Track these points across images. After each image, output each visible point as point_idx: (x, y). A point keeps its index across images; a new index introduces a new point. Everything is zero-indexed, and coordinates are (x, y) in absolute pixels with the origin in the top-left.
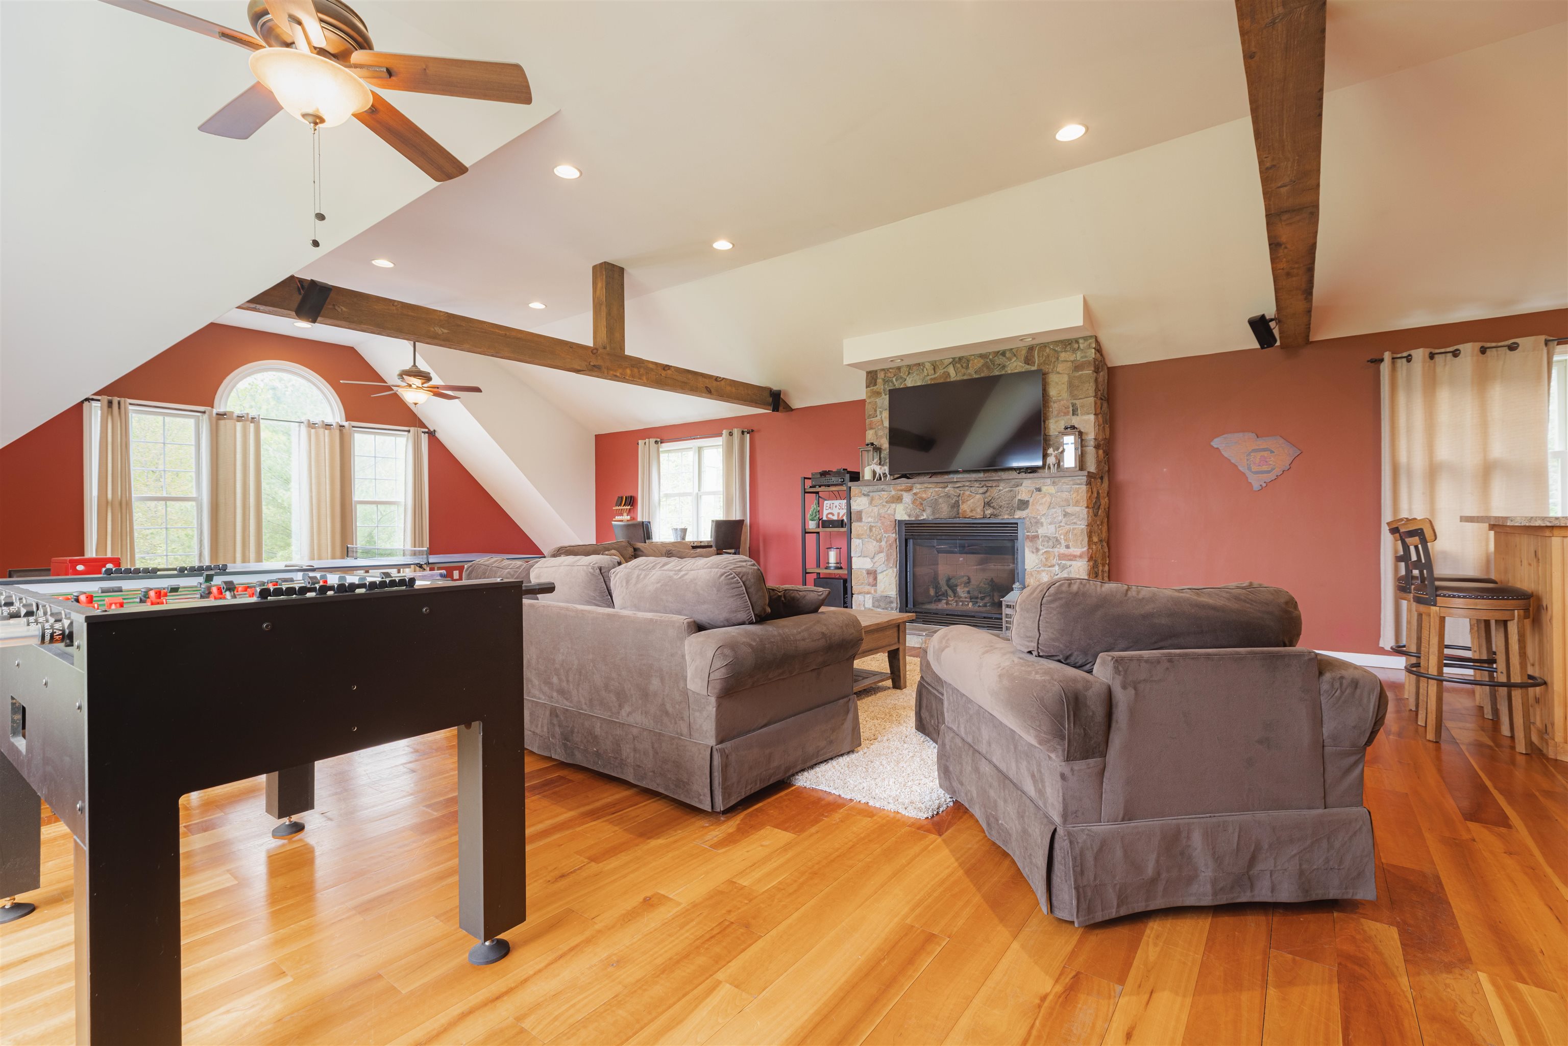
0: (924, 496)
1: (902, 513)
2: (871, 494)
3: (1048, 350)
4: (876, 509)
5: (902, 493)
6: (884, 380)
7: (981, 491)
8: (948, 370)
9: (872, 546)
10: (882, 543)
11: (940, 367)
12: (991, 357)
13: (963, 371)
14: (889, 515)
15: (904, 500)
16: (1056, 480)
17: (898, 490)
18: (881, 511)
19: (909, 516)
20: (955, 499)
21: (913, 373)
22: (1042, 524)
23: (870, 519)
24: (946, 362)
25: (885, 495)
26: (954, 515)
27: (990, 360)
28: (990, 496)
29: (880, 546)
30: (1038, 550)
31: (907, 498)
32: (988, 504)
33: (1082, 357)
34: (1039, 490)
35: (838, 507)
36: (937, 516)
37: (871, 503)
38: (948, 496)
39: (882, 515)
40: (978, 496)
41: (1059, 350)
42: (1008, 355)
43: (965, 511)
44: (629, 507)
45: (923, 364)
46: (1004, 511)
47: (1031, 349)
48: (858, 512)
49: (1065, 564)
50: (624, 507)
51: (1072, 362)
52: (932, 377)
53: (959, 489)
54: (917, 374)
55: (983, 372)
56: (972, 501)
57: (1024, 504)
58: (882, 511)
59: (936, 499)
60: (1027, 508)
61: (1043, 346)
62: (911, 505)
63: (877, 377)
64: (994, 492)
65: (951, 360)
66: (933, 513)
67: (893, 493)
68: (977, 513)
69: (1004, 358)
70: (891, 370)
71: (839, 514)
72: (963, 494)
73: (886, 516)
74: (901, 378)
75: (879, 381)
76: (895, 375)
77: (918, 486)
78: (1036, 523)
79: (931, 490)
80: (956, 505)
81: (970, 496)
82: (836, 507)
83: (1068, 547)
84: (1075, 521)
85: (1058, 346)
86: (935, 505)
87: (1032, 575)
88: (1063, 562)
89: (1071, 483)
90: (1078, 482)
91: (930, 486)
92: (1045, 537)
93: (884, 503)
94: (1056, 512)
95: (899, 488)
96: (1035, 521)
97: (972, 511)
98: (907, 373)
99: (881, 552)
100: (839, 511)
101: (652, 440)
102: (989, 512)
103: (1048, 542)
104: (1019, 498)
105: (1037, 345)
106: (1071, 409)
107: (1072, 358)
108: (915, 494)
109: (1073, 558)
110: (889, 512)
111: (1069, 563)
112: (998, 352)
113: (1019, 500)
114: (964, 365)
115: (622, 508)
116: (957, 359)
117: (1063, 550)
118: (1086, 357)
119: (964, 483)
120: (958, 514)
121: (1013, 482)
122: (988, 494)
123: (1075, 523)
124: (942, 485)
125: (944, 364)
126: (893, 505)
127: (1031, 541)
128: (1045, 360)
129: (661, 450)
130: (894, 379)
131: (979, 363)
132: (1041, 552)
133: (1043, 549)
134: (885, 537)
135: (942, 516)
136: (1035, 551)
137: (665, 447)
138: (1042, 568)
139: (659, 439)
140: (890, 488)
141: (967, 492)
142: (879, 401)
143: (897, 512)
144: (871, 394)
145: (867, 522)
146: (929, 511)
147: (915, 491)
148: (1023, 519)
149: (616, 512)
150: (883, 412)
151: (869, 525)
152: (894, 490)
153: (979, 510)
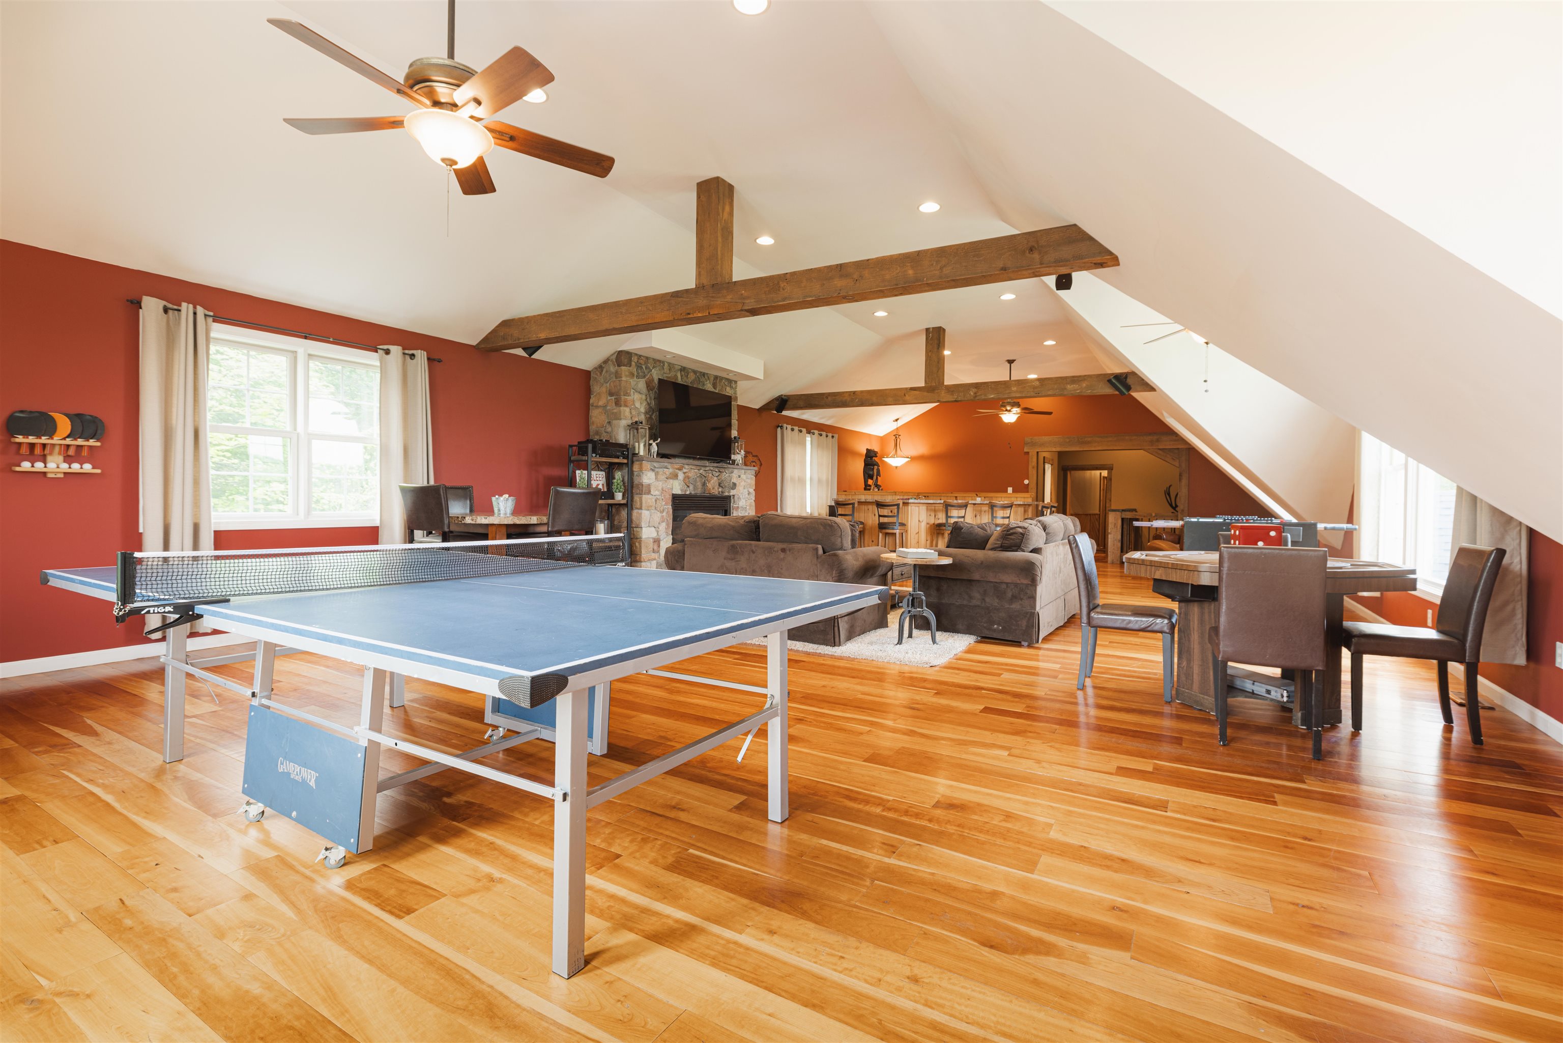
0: (689, 474)
1: (677, 488)
2: (657, 470)
4: (660, 484)
5: (678, 471)
6: (636, 365)
7: (717, 474)
9: (657, 516)
10: (664, 514)
14: (668, 489)
15: (677, 477)
16: (744, 471)
18: (663, 486)
19: (680, 490)
20: (704, 479)
22: (741, 499)
23: (656, 493)
25: (665, 470)
26: (703, 491)
28: (720, 478)
29: (663, 516)
31: (680, 475)
32: (719, 485)
34: (740, 477)
36: (696, 490)
37: (656, 478)
38: (701, 476)
39: (664, 489)
40: (715, 478)
43: (709, 489)
45: (663, 362)
47: (716, 378)
48: (646, 485)
50: (64, 442)
53: (707, 472)
56: (712, 481)
59: (696, 478)
60: (734, 488)
61: (721, 378)
62: (682, 482)
64: (725, 475)
66: (694, 488)
67: (669, 470)
68: (714, 491)
69: (704, 378)
73: (666, 490)
76: (644, 363)
77: (686, 467)
78: (739, 498)
79: (693, 471)
80: (704, 484)
81: (711, 477)
85: (727, 381)
86: (694, 483)
89: (749, 474)
90: (752, 473)
91: (693, 467)
92: (743, 508)
93: (665, 478)
94: (745, 492)
95: (676, 467)
96: (737, 495)
97: (712, 489)
98: (652, 366)
99: (663, 522)
102: (719, 489)
104: (731, 481)
105: (719, 377)
108: (684, 473)
110: (668, 486)
113: (732, 483)
114: (685, 373)
115: (55, 441)
116: (682, 367)
119: (709, 467)
120: (705, 490)
121: (730, 470)
123: (752, 500)
124: (698, 467)
125: (674, 368)
126: (671, 481)
127: (736, 511)
128: (723, 389)
130: (644, 367)
131: (692, 376)
134: (664, 508)
135: (698, 491)
139: (211, 314)
140: (669, 466)
141: (711, 475)
142: (633, 382)
143: (674, 487)
144: (627, 373)
145: (654, 494)
146: (691, 487)
147: (685, 470)
148: (734, 496)
149: (24, 450)
150: (636, 393)
151: (655, 497)
152: (673, 468)
153: (716, 488)
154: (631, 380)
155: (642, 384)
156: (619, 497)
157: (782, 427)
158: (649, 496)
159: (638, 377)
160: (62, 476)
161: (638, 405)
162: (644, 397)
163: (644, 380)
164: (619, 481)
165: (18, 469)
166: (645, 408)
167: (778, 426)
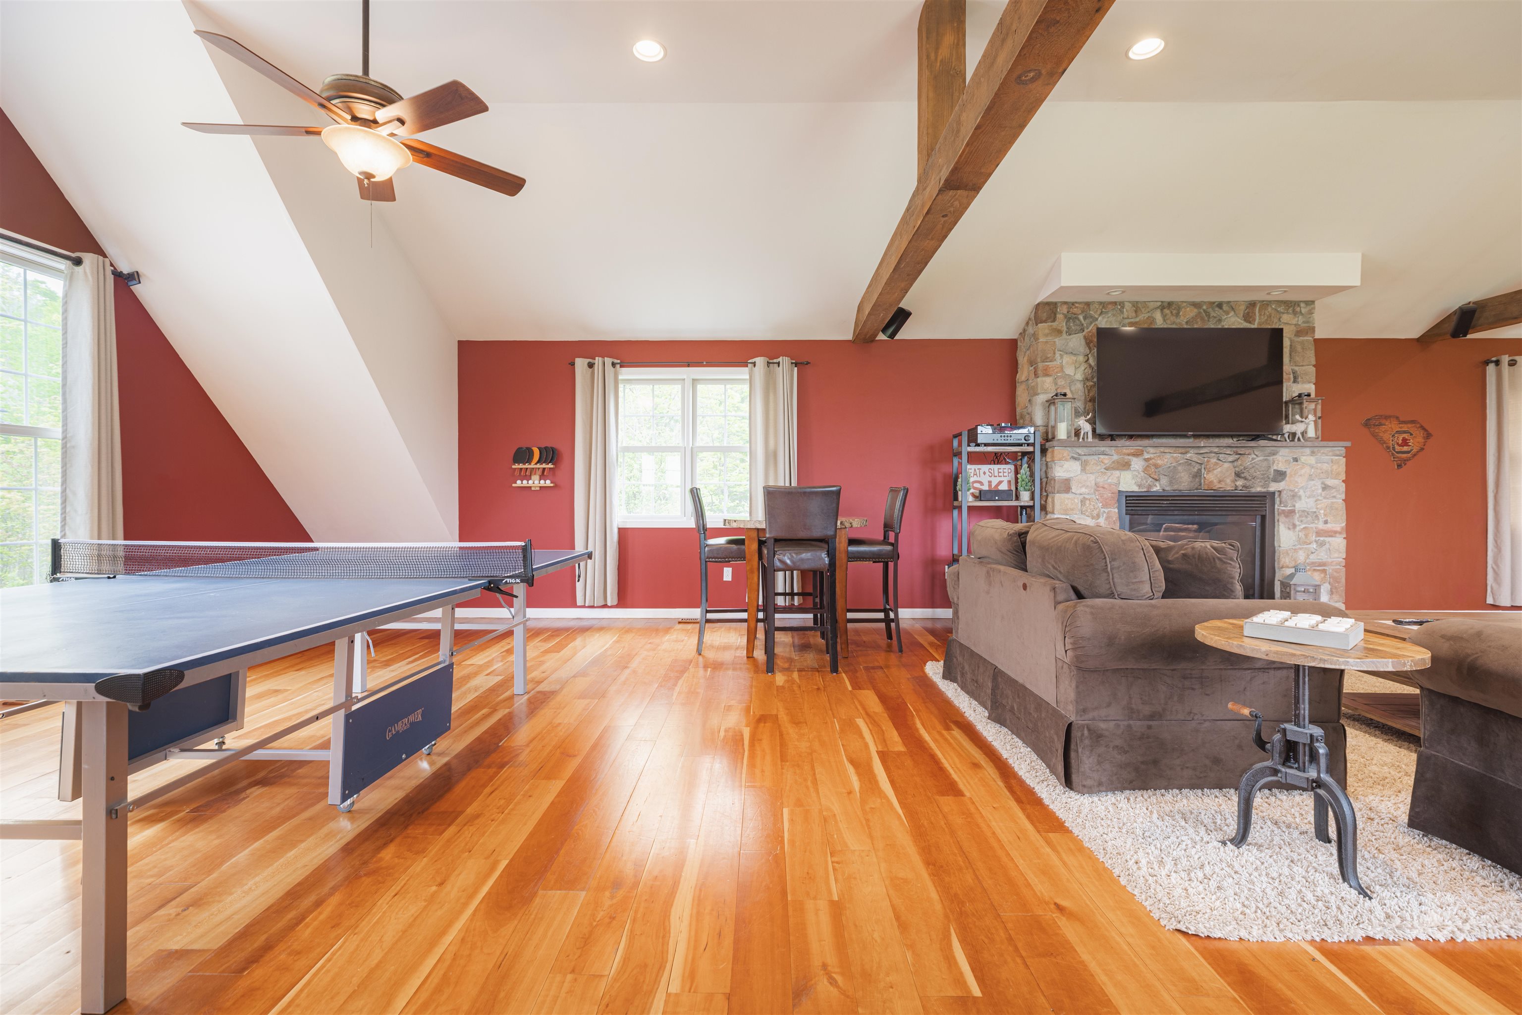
0: (1159, 462)
1: (1129, 482)
2: (1084, 458)
3: (1270, 309)
4: (1092, 478)
5: (1130, 457)
6: (1065, 316)
7: (1231, 459)
8: (1154, 315)
10: (1099, 521)
11: (1143, 310)
12: (1205, 307)
13: (1173, 318)
14: (1110, 485)
15: (1132, 466)
16: (1316, 450)
17: (1125, 454)
18: (1098, 480)
19: (1139, 486)
20: (1197, 467)
21: (1106, 313)
22: (1300, 497)
23: (1083, 490)
24: (1152, 305)
25: (1107, 460)
26: (1196, 486)
27: (1204, 311)
28: (1241, 465)
30: (1294, 526)
31: (1137, 464)
32: (1238, 475)
33: (1304, 322)
34: (1296, 460)
35: (988, 473)
36: (1175, 487)
37: (1084, 470)
38: (1189, 462)
39: (1101, 484)
40: (1226, 465)
41: (1282, 311)
42: (1225, 307)
43: (1212, 482)
44: (550, 466)
45: (1122, 304)
46: (1257, 482)
47: (1252, 305)
48: (1066, 479)
49: (1324, 541)
50: (538, 466)
51: (1295, 325)
52: (1132, 320)
53: (1203, 456)
54: (1114, 315)
55: (1197, 323)
56: (1219, 469)
57: (1280, 475)
58: (1101, 480)
59: (1174, 467)
60: (1283, 480)
61: (1265, 304)
62: (1142, 474)
63: (1056, 310)
64: (1248, 461)
65: (1159, 304)
66: (1171, 483)
67: (1115, 457)
68: (1226, 484)
69: (1221, 311)
70: (1077, 305)
71: (990, 482)
72: (1208, 461)
73: (1106, 486)
74: (1091, 317)
75: (1060, 316)
76: (1083, 312)
77: (1152, 450)
78: (1294, 496)
79: (1168, 456)
80: (1198, 475)
81: (1216, 464)
82: (985, 473)
83: (1326, 522)
84: (1334, 494)
85: (1280, 306)
86: (1172, 473)
87: (1288, 554)
88: (1322, 539)
89: (1331, 454)
90: (1338, 453)
91: (1167, 450)
92: (1304, 511)
93: (1103, 470)
94: (1315, 485)
95: (1125, 451)
96: (1292, 494)
97: (1220, 482)
98: (1099, 312)
100: (990, 479)
101: (608, 361)
102: (1240, 483)
103: (1306, 517)
104: (1275, 468)
105: (1260, 301)
106: (1292, 376)
107: (1294, 322)
108: (1147, 460)
109: (1332, 534)
110: (1109, 481)
111: (1327, 539)
112: (1214, 303)
113: (1275, 470)
114: (1174, 312)
115: (532, 466)
116: (1166, 304)
117: (1321, 526)
118: (1308, 322)
119: (1212, 449)
120: (1200, 485)
121: (1268, 450)
122: (1239, 462)
123: (1334, 497)
124: (1181, 450)
125: (1148, 307)
126: (1117, 473)
127: (1287, 516)
128: (1267, 320)
129: (620, 377)
130: (1081, 317)
131: (1191, 313)
132: (1298, 528)
133: (1299, 525)
134: (1104, 512)
135: (1181, 488)
136: (1291, 527)
137: (626, 373)
138: (1299, 546)
139: (619, 361)
140: (1112, 451)
141: (1214, 460)
142: (1059, 341)
143: (1122, 481)
144: (1047, 331)
145: (1078, 492)
146: (1164, 481)
147: (1146, 456)
148: (1280, 492)
149: (517, 473)
150: (1065, 356)
151: (1081, 497)
152: (1118, 453)
153: (1228, 481)
154: (1056, 340)
155: (1077, 342)
156: (1025, 497)
157: (1497, 363)
158: (1070, 496)
159: (1069, 333)
160: (538, 489)
161: (1070, 371)
162: (1081, 358)
163: (1081, 335)
164: (1024, 477)
165: (514, 485)
166: (1084, 374)
167: (1487, 363)
